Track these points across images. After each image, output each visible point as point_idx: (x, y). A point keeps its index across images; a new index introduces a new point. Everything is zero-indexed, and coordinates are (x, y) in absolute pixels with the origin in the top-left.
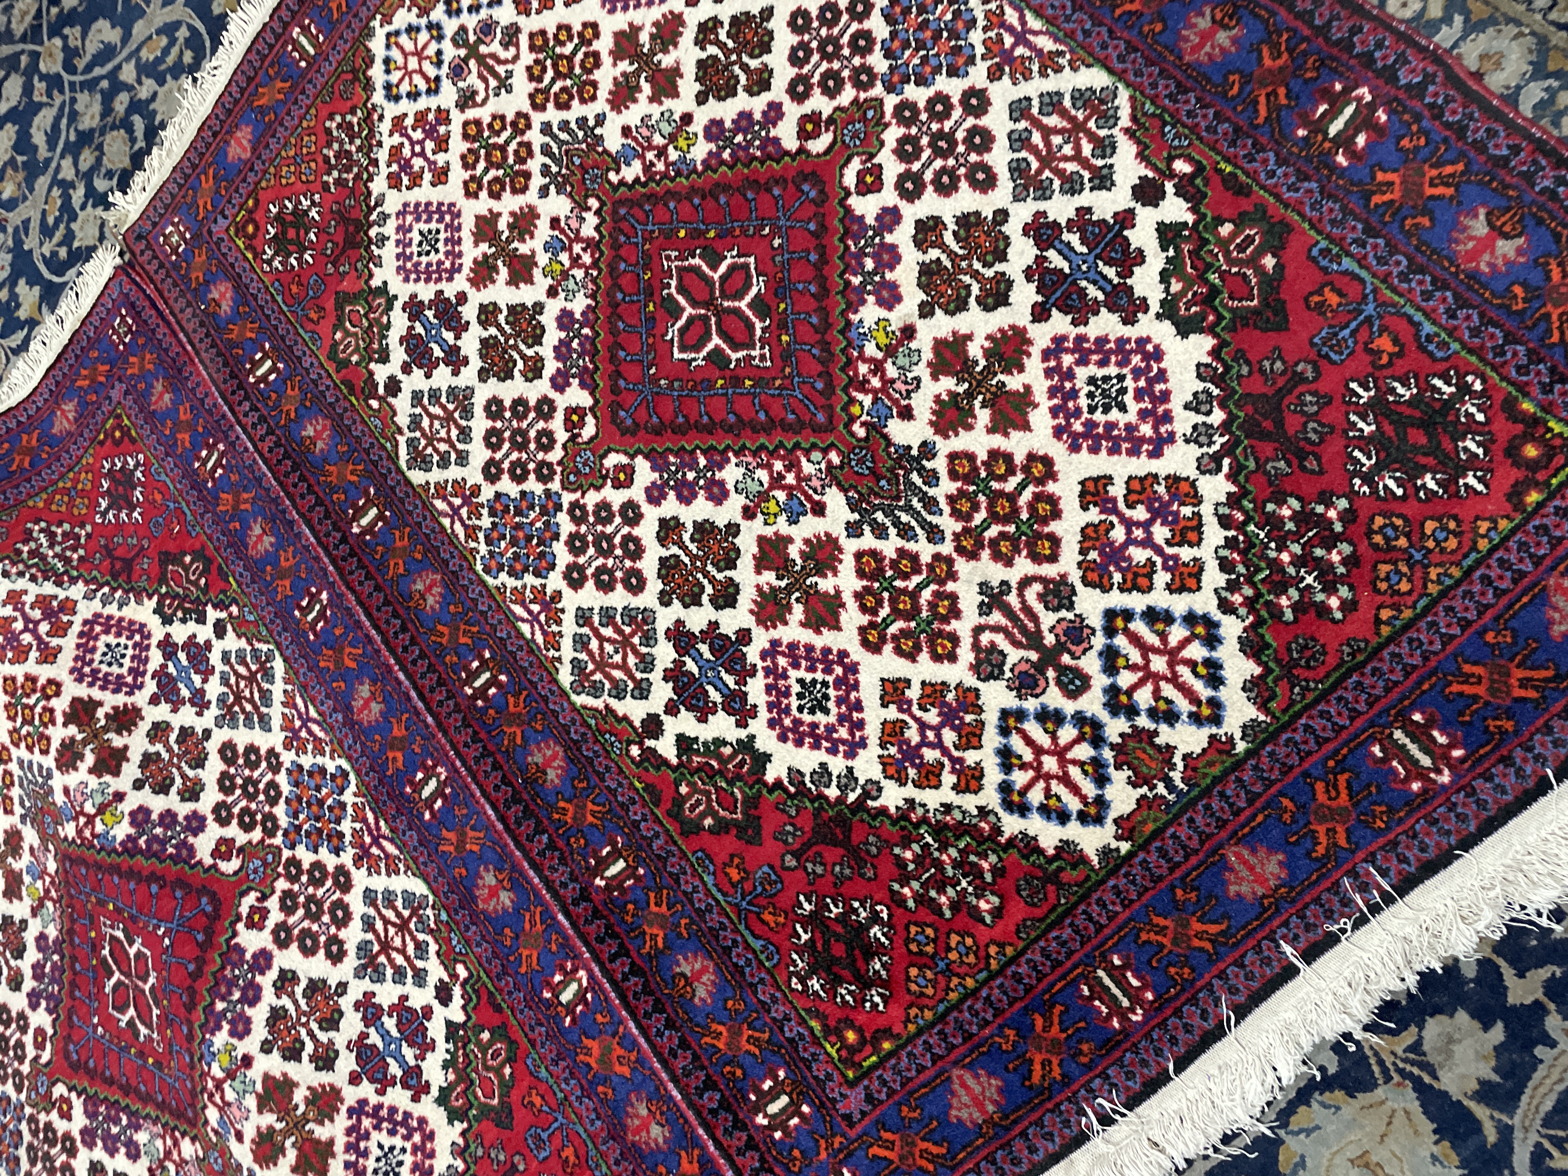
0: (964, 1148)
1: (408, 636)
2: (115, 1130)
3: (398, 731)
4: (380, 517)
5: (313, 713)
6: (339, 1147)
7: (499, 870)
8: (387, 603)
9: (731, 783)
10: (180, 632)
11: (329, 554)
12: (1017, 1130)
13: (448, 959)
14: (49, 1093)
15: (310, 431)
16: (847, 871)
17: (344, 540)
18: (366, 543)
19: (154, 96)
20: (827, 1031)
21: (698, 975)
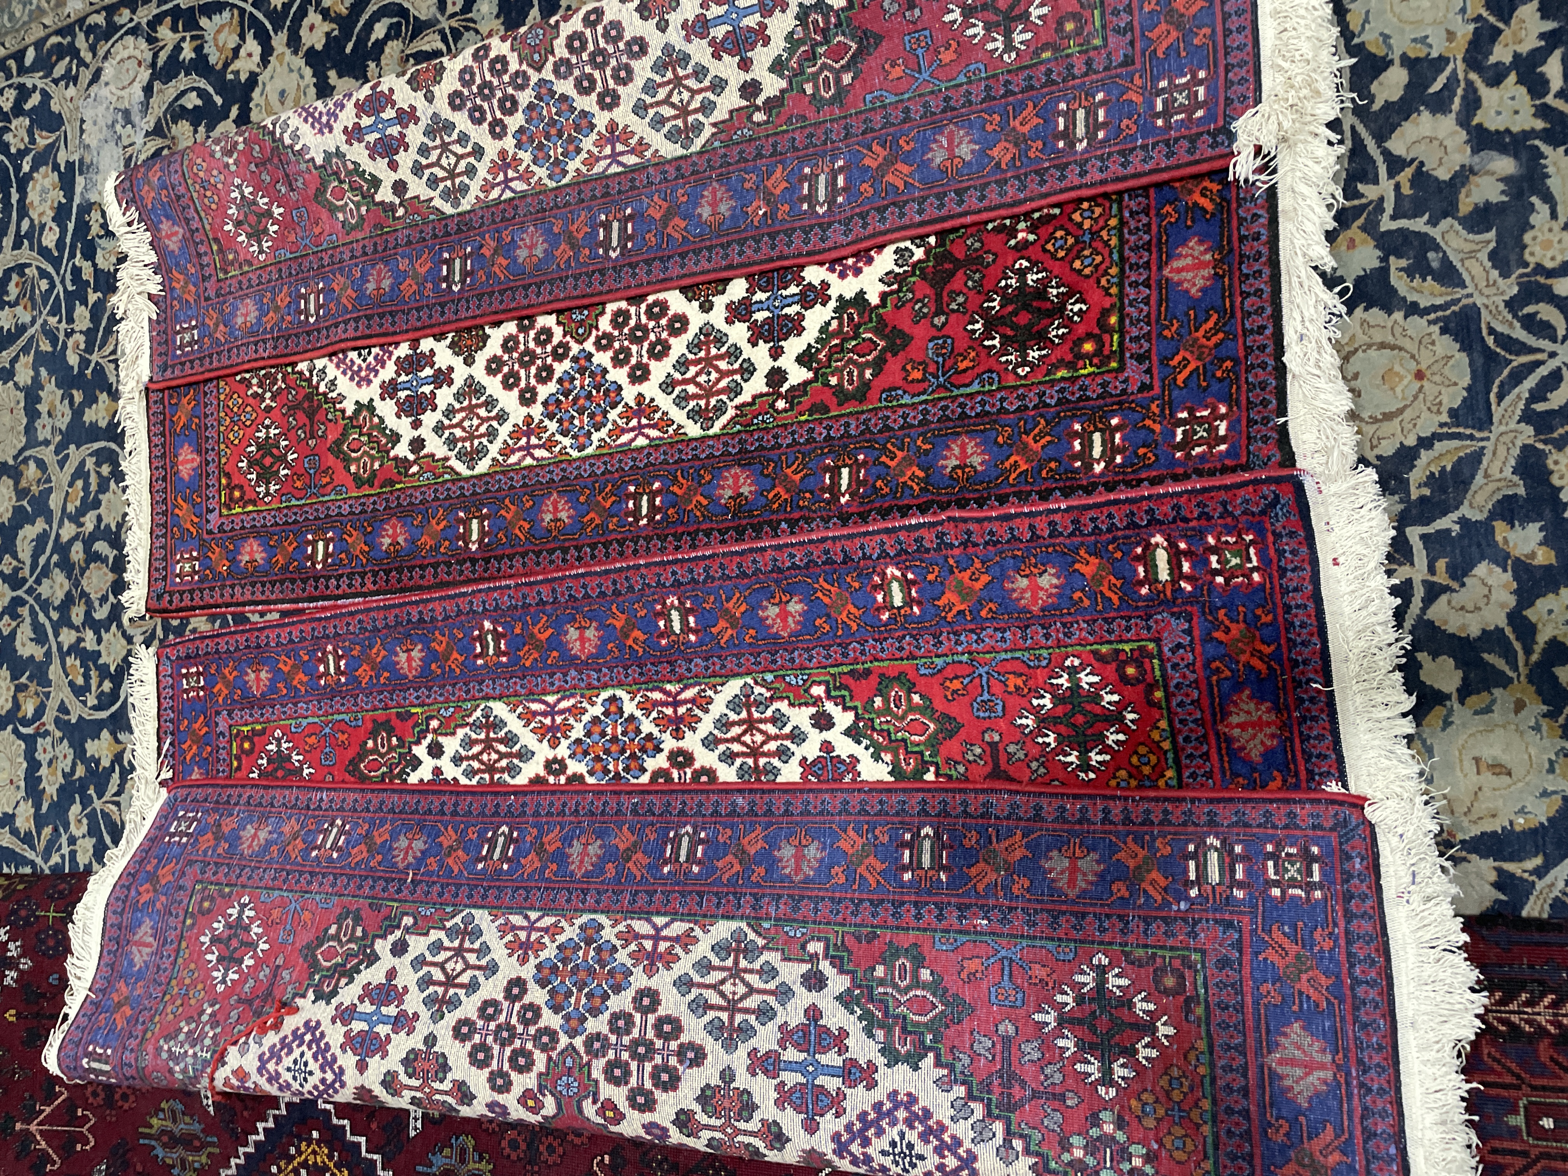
0: (1223, 298)
3: (619, 622)
4: (482, 520)
5: (552, 699)
7: (772, 596)
8: (539, 554)
9: (857, 336)
11: (472, 582)
12: (1236, 244)
13: (801, 698)
15: (387, 543)
16: (977, 276)
17: (473, 561)
18: (488, 545)
19: (99, 518)
20: (1072, 366)
21: (964, 455)
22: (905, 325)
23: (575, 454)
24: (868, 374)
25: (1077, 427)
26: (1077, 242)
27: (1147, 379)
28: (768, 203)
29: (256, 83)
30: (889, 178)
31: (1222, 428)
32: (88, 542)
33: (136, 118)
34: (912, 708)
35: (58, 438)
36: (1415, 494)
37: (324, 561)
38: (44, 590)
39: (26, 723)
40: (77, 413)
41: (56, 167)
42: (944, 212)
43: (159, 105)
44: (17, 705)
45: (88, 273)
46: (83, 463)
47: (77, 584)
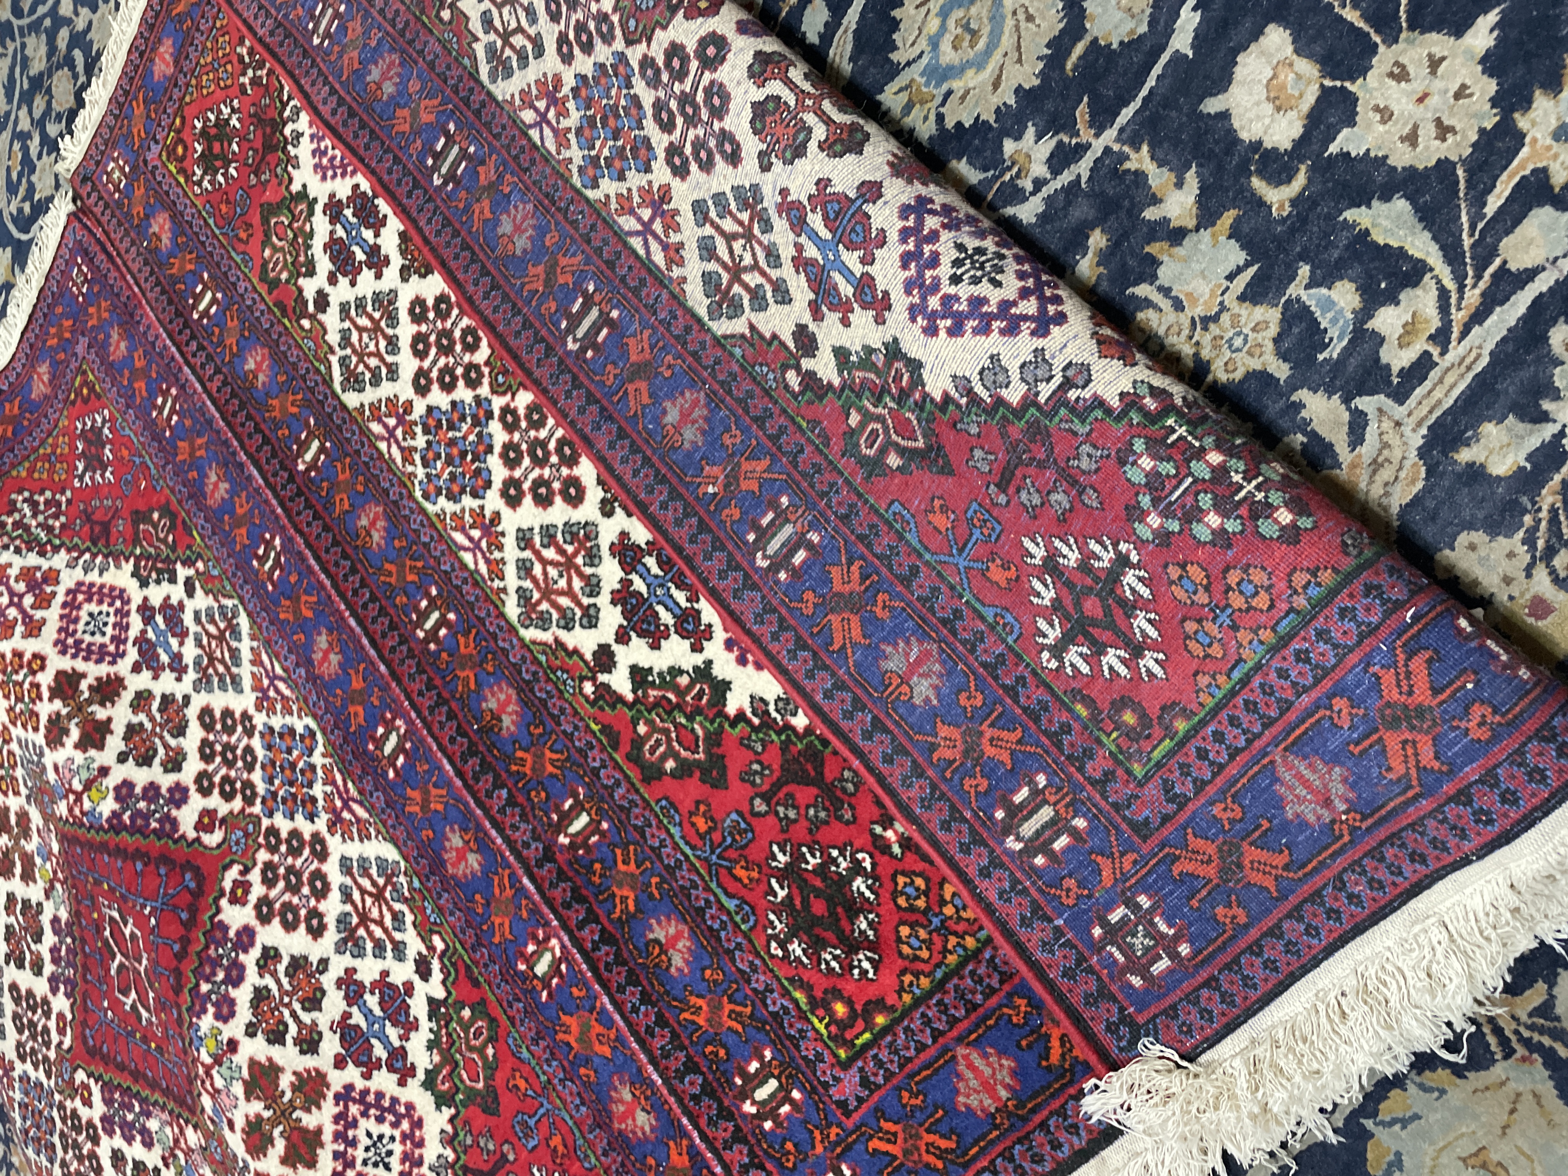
0: (976, 1142)
1: (358, 577)
2: (130, 1117)
3: (357, 684)
4: (322, 450)
5: (279, 670)
6: (327, 1136)
7: (464, 830)
8: (336, 543)
9: (690, 718)
10: (156, 594)
11: (276, 496)
12: (1037, 1119)
13: (424, 931)
14: (72, 1079)
15: (251, 365)
16: (822, 814)
17: (291, 479)
18: (311, 480)
20: (814, 1003)
21: (673, 941)
22: (732, 770)
23: (418, 494)
24: (670, 765)
25: (768, 1054)
26: (925, 912)
27: (852, 1104)
28: (727, 486)
30: (834, 619)
32: (74, 40)
42: (845, 724)
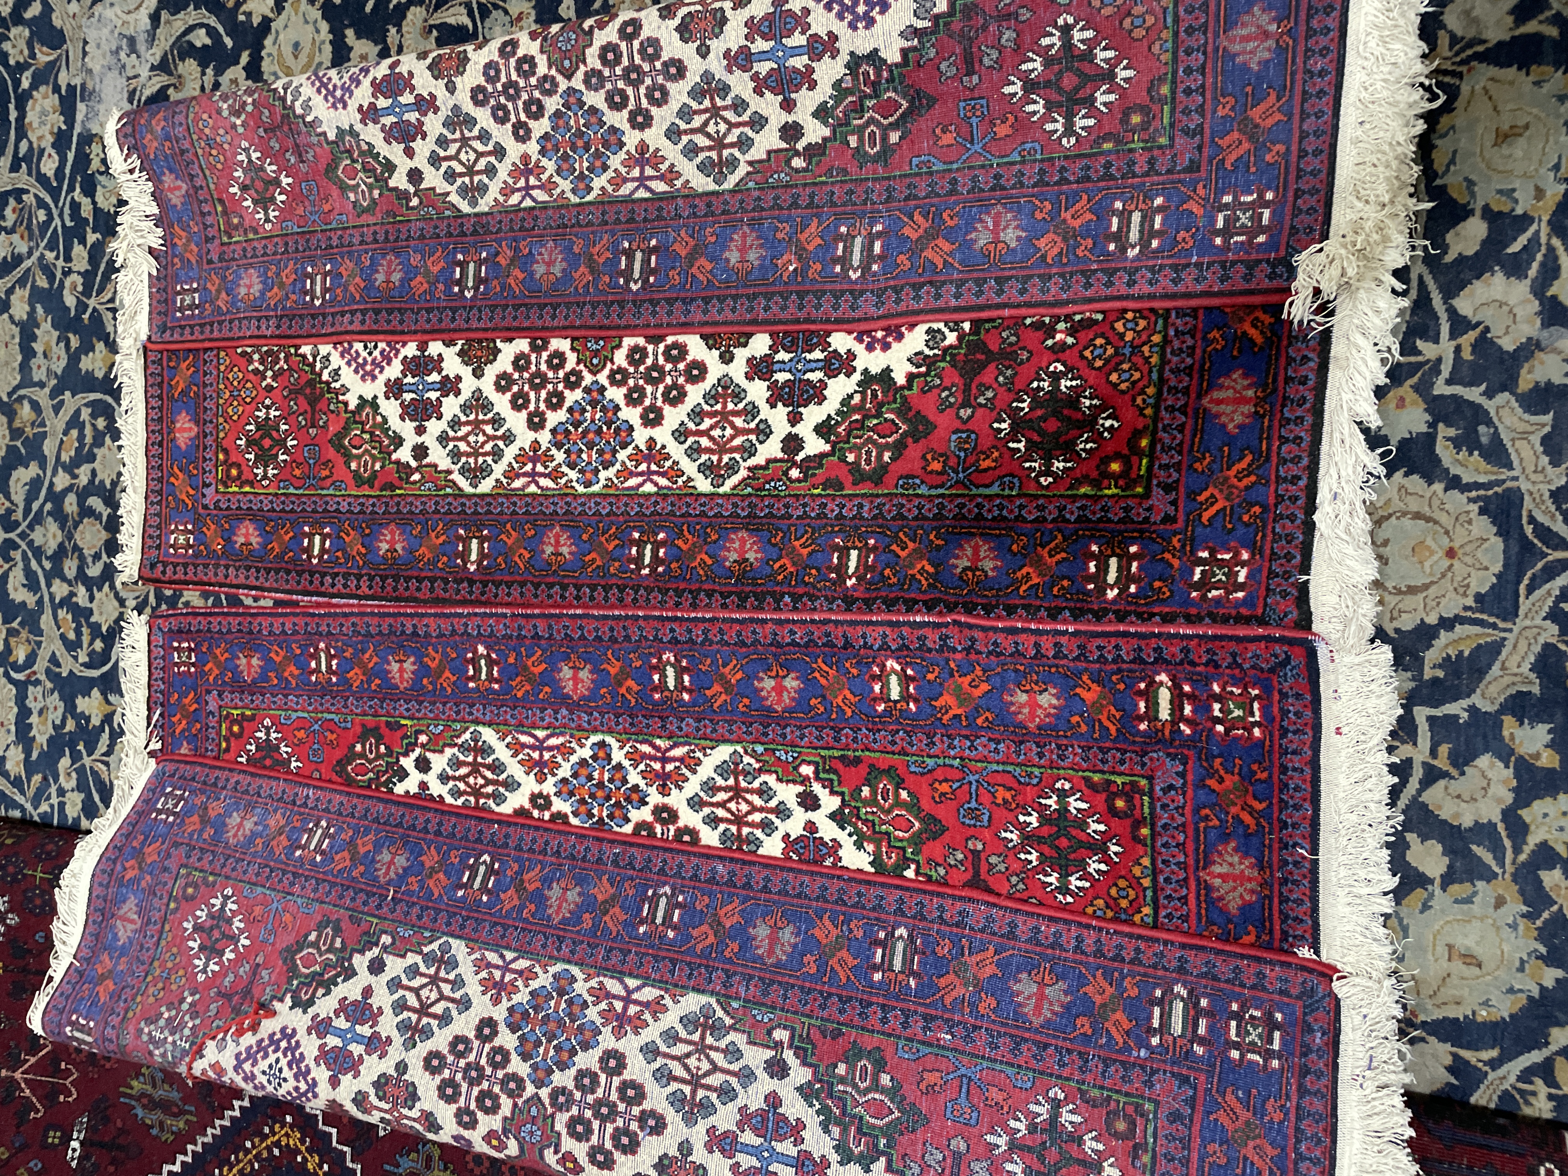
0: (1261, 439)
1: (571, 588)
3: (614, 669)
4: (482, 541)
5: (542, 734)
7: (768, 669)
8: (537, 586)
9: (878, 415)
13: (790, 774)
15: (384, 548)
16: (1009, 372)
17: (470, 582)
18: (486, 568)
19: (94, 473)
20: (1097, 484)
21: (976, 557)
22: (931, 413)
23: (581, 489)
24: (887, 456)
25: (1094, 548)
26: (1117, 353)
27: (1171, 510)
28: (800, 259)
29: (269, 29)
30: (928, 253)
31: (1242, 575)
32: (83, 495)
33: (141, 47)
34: (899, 803)
35: (54, 382)
36: (1428, 674)
37: (320, 557)
38: (37, 536)
39: (18, 669)
40: (74, 359)
41: (57, 89)
42: (981, 300)
43: (166, 37)
44: (8, 650)
45: (86, 211)
46: (78, 412)
47: (70, 537)
